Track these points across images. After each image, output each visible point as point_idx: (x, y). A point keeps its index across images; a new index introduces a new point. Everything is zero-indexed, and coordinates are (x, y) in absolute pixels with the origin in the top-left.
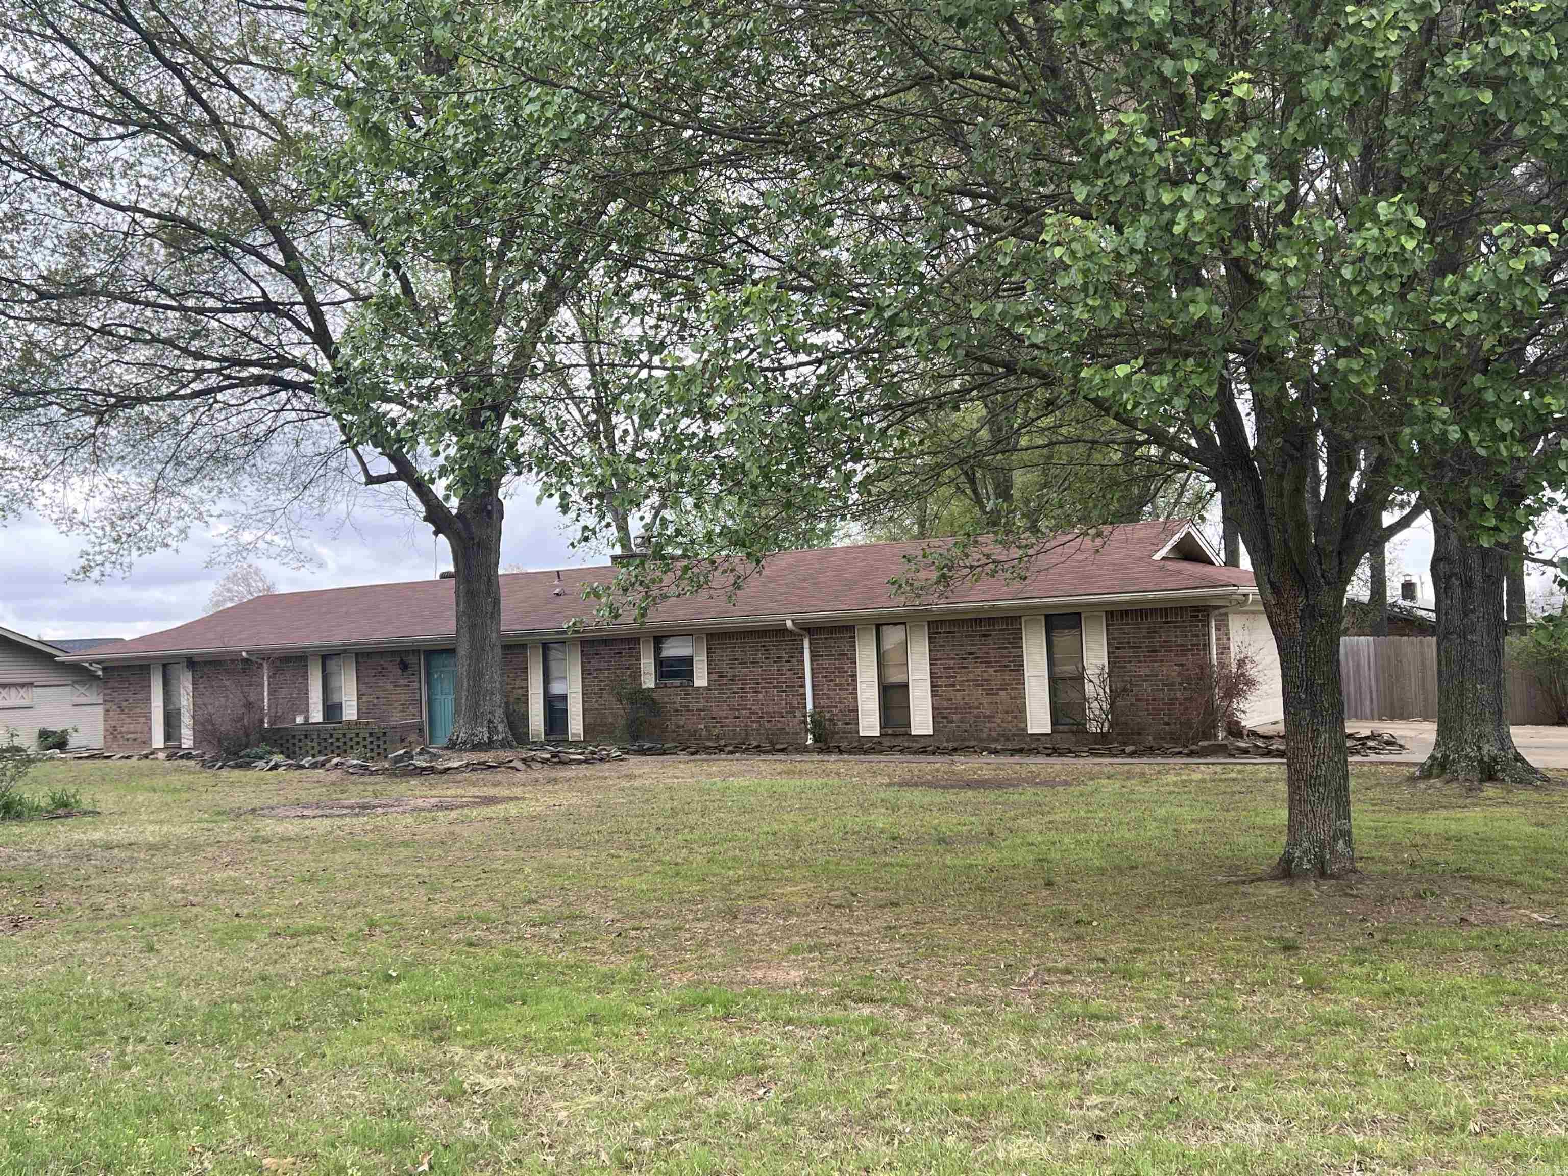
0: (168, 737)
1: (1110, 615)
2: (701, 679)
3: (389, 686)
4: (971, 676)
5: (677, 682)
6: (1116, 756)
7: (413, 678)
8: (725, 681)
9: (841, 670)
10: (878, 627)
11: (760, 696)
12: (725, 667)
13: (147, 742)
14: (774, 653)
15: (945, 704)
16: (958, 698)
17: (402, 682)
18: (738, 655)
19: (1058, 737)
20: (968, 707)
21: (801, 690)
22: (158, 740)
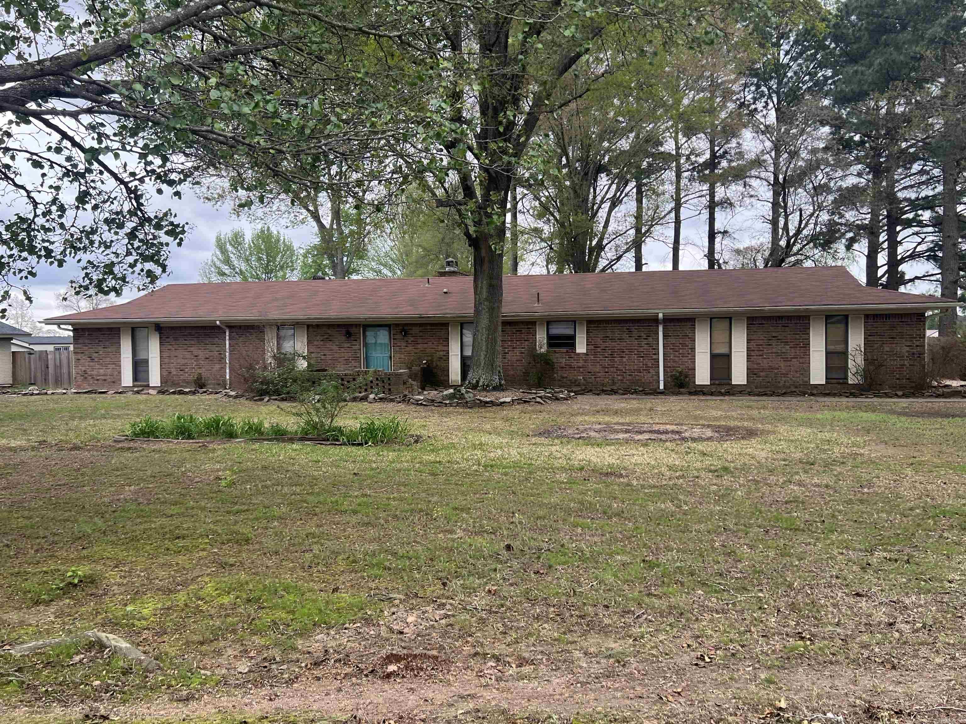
0: (136, 378)
1: (867, 316)
2: (581, 348)
3: (335, 348)
4: (774, 350)
5: (564, 350)
6: (891, 397)
7: (355, 343)
8: (599, 350)
9: (684, 345)
10: (711, 319)
11: (624, 360)
12: (599, 341)
13: (117, 380)
14: (635, 334)
15: (755, 366)
16: (765, 363)
17: (346, 345)
18: (609, 334)
19: (829, 386)
20: (771, 368)
21: (654, 357)
22: (127, 379)
